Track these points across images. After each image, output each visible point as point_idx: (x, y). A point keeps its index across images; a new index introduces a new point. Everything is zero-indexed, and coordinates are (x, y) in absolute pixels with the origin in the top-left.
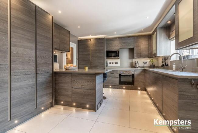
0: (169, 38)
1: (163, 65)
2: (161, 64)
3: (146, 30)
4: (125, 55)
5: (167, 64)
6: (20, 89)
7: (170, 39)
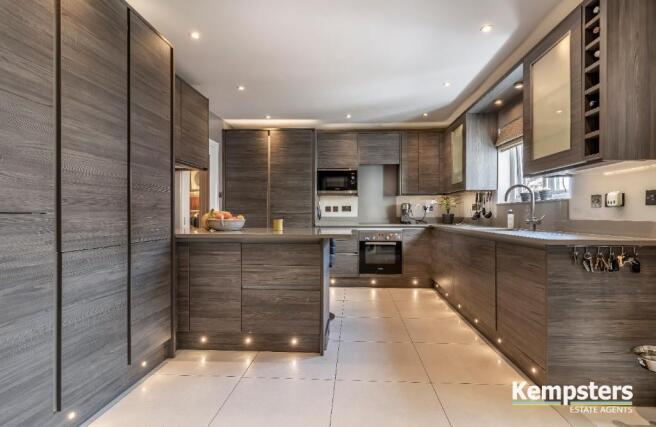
0: (495, 143)
1: (478, 216)
2: (469, 213)
3: (435, 114)
4: (373, 183)
5: (487, 211)
6: (86, 298)
7: (497, 148)
